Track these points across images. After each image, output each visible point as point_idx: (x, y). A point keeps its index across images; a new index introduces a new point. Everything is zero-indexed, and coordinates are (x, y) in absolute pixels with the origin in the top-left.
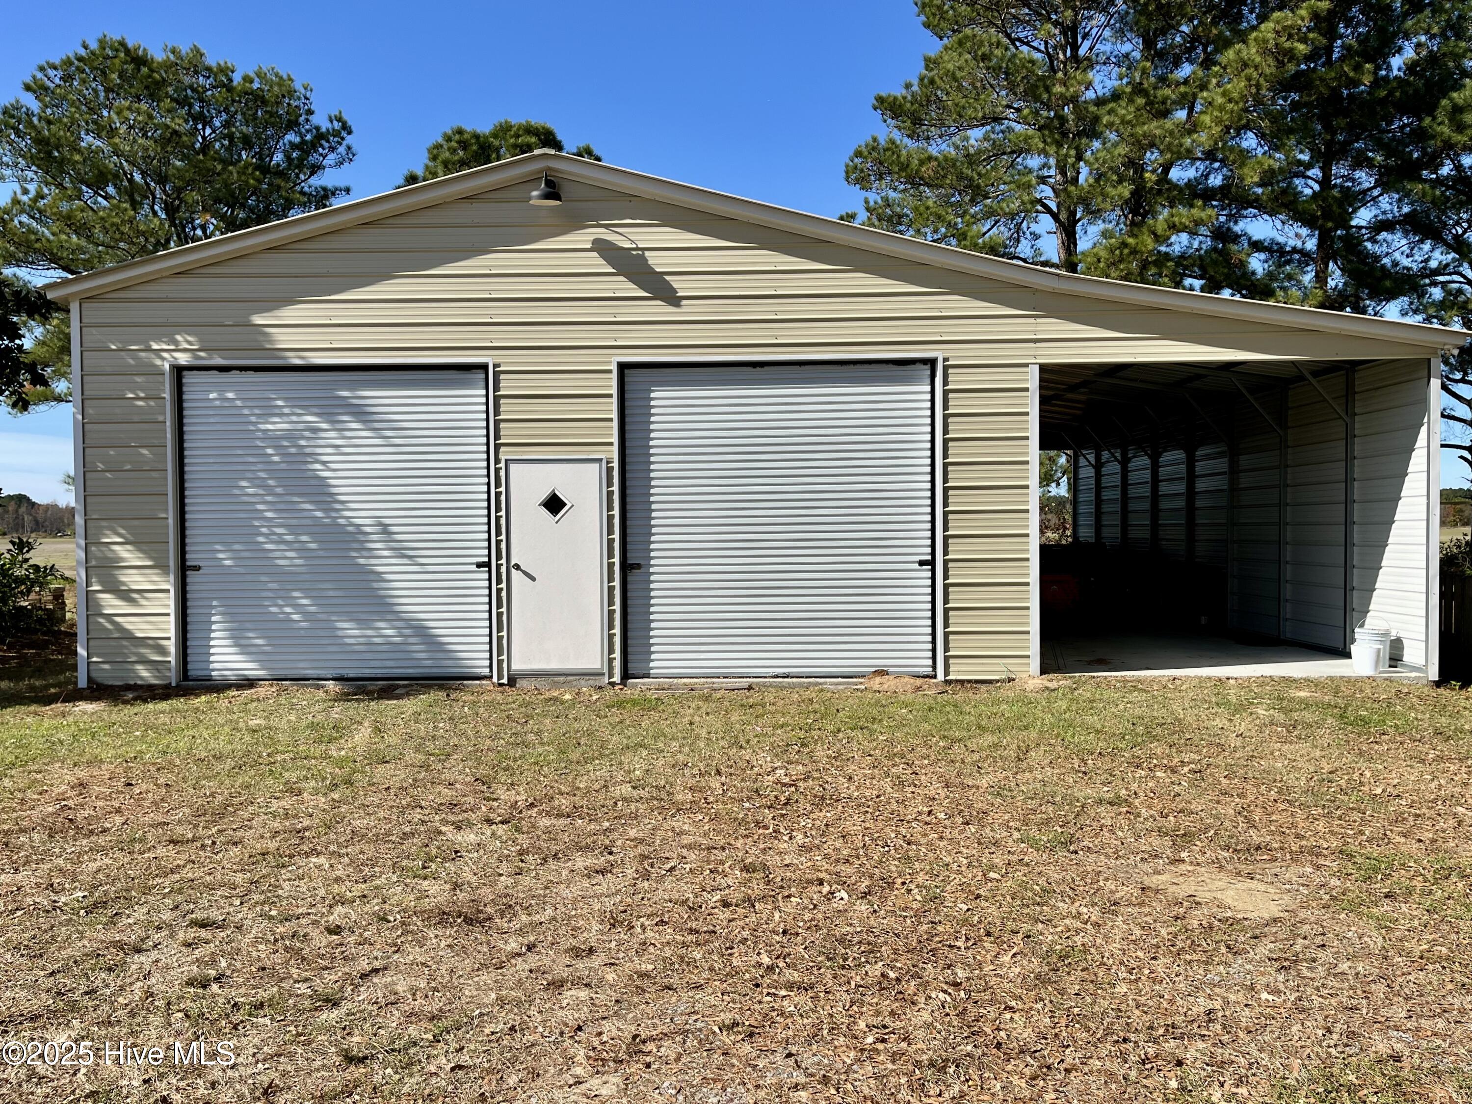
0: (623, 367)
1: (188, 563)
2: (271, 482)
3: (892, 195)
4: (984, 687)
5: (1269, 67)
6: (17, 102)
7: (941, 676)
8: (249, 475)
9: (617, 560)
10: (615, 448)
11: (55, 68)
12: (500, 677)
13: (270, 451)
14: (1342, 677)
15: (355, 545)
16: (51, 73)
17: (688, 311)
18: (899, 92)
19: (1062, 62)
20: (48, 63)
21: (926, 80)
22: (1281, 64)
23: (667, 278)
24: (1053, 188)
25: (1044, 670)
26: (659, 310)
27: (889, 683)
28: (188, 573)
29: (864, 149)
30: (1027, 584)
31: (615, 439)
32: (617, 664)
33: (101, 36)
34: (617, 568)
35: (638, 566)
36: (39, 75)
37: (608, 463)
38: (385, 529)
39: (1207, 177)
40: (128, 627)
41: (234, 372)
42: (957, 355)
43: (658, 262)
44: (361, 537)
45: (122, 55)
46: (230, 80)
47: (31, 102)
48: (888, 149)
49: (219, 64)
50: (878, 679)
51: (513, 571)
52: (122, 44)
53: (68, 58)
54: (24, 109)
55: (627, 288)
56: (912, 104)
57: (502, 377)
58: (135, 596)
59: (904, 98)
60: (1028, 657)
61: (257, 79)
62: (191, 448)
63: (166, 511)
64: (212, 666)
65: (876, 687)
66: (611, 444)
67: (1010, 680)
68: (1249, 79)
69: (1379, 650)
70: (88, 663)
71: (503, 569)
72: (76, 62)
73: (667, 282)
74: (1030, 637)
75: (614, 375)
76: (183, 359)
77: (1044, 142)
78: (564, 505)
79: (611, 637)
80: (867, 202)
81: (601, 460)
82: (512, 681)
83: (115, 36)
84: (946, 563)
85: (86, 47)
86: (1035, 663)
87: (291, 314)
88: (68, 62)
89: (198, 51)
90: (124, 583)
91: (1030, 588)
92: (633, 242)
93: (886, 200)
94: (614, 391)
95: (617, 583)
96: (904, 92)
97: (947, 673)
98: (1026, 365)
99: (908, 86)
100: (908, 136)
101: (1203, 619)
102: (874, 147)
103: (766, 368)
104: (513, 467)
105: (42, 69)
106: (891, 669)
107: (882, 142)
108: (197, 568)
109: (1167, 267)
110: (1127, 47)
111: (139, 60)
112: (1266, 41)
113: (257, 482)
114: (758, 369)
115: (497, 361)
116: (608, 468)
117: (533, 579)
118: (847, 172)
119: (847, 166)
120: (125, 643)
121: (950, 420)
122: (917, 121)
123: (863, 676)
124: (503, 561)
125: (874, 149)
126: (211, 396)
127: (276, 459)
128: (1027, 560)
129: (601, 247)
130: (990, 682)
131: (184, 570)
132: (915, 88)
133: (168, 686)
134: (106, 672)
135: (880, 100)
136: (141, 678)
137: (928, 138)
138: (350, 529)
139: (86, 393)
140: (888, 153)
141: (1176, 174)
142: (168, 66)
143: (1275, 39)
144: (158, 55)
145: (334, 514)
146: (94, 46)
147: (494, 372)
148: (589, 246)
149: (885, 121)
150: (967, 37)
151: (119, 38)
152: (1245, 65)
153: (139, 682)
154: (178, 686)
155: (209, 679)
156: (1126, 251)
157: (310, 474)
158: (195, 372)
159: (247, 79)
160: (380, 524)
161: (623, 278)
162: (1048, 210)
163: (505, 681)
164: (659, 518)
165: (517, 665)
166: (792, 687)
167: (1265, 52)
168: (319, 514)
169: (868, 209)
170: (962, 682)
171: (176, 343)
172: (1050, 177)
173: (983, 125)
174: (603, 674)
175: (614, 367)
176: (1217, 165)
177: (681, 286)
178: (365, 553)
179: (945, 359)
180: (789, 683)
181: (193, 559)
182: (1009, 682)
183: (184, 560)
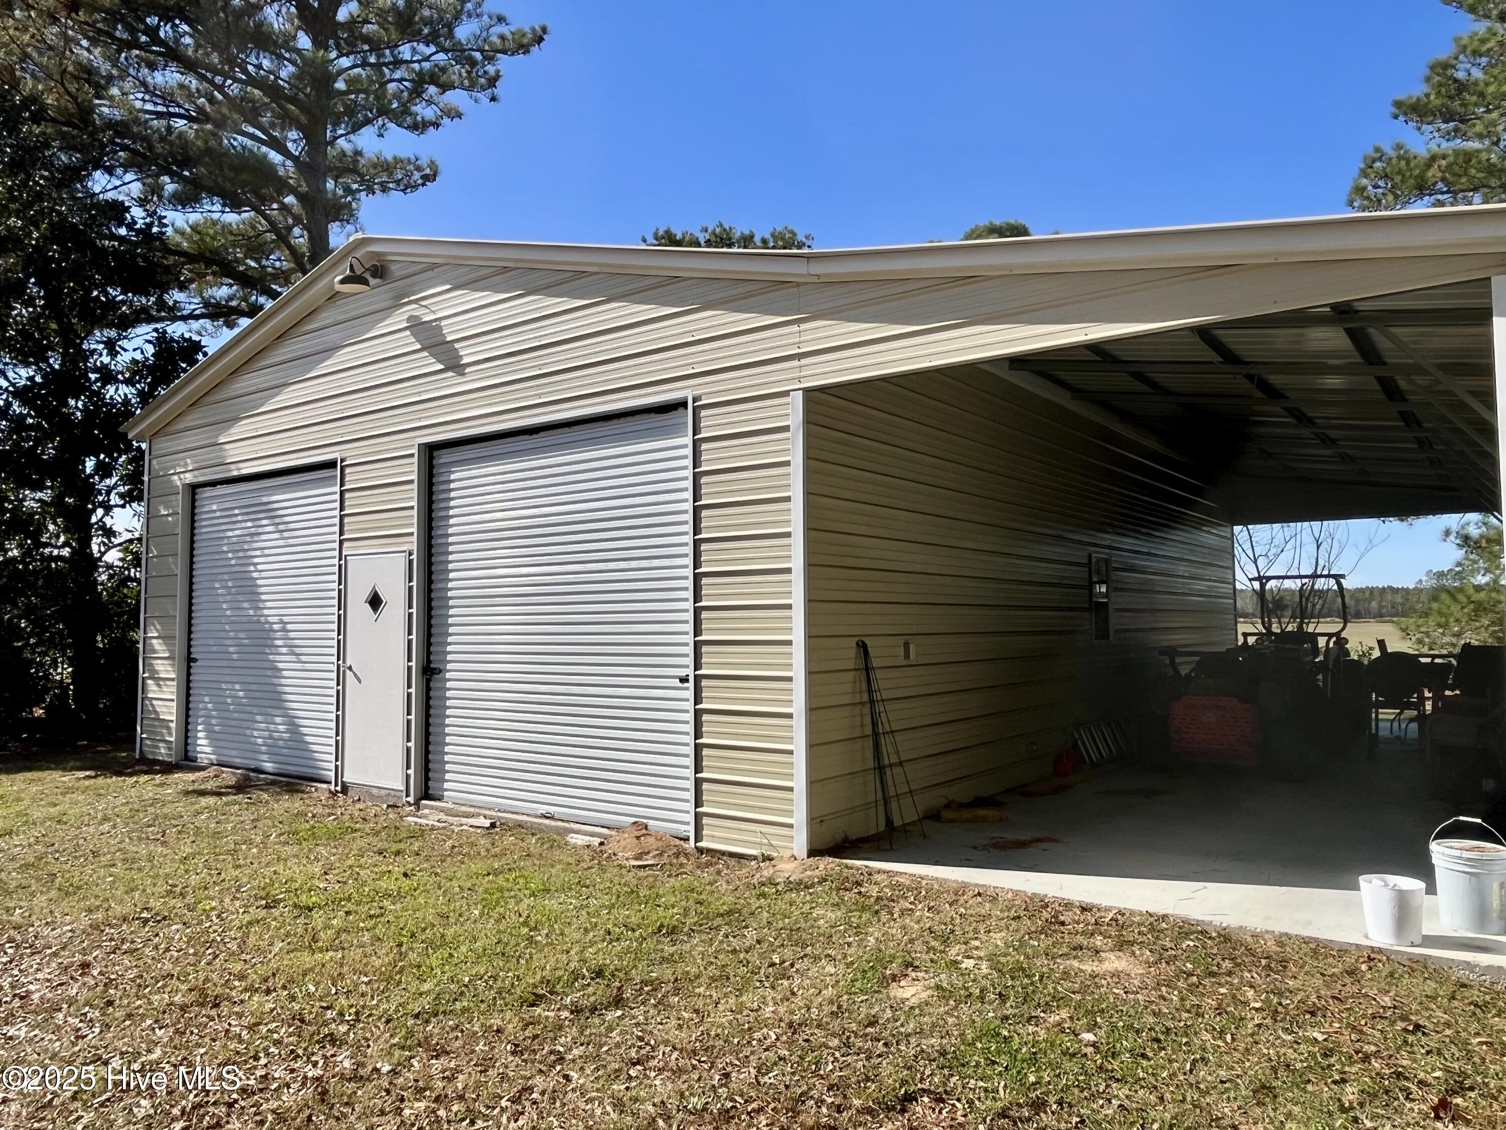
0: (430, 451)
1: (191, 656)
2: (231, 582)
4: (737, 865)
7: (691, 842)
8: (220, 575)
9: (414, 663)
10: (415, 539)
12: (336, 784)
13: (230, 555)
15: (269, 642)
17: (469, 379)
23: (456, 346)
25: (813, 850)
26: (452, 384)
28: (191, 664)
30: (789, 716)
31: (416, 529)
32: (412, 782)
34: (414, 673)
35: (438, 671)
37: (410, 554)
38: (283, 628)
40: (159, 710)
41: (217, 486)
42: (711, 390)
43: (449, 330)
44: (272, 634)
51: (347, 672)
55: (429, 363)
57: (346, 471)
58: (162, 682)
60: (791, 826)
66: (413, 534)
67: (769, 858)
70: (141, 739)
71: (341, 670)
73: (456, 350)
74: (794, 796)
75: (416, 460)
76: (189, 478)
78: (382, 601)
79: (409, 750)
81: (406, 551)
82: (344, 789)
84: (697, 679)
86: (801, 839)
87: (240, 430)
90: (158, 672)
91: (793, 722)
92: (433, 313)
94: (415, 476)
95: (414, 690)
97: (698, 839)
98: (786, 394)
104: (350, 563)
106: (650, 823)
108: (196, 660)
115: (344, 455)
116: (410, 561)
117: (360, 681)
120: (157, 724)
121: (703, 480)
123: (621, 829)
124: (341, 661)
126: (207, 509)
127: (233, 562)
128: (791, 679)
129: (412, 324)
130: (746, 857)
131: (190, 660)
133: (171, 763)
134: (148, 749)
136: (161, 754)
138: (267, 626)
145: (259, 612)
147: (341, 467)
148: (405, 325)
153: (160, 758)
157: (248, 574)
158: (201, 488)
161: (426, 354)
163: (339, 788)
165: (349, 773)
168: (252, 612)
170: (715, 853)
171: (188, 465)
174: (403, 792)
175: (416, 450)
177: (465, 352)
178: (273, 650)
179: (697, 399)
180: (546, 826)
181: (196, 653)
182: (764, 861)
183: (189, 653)
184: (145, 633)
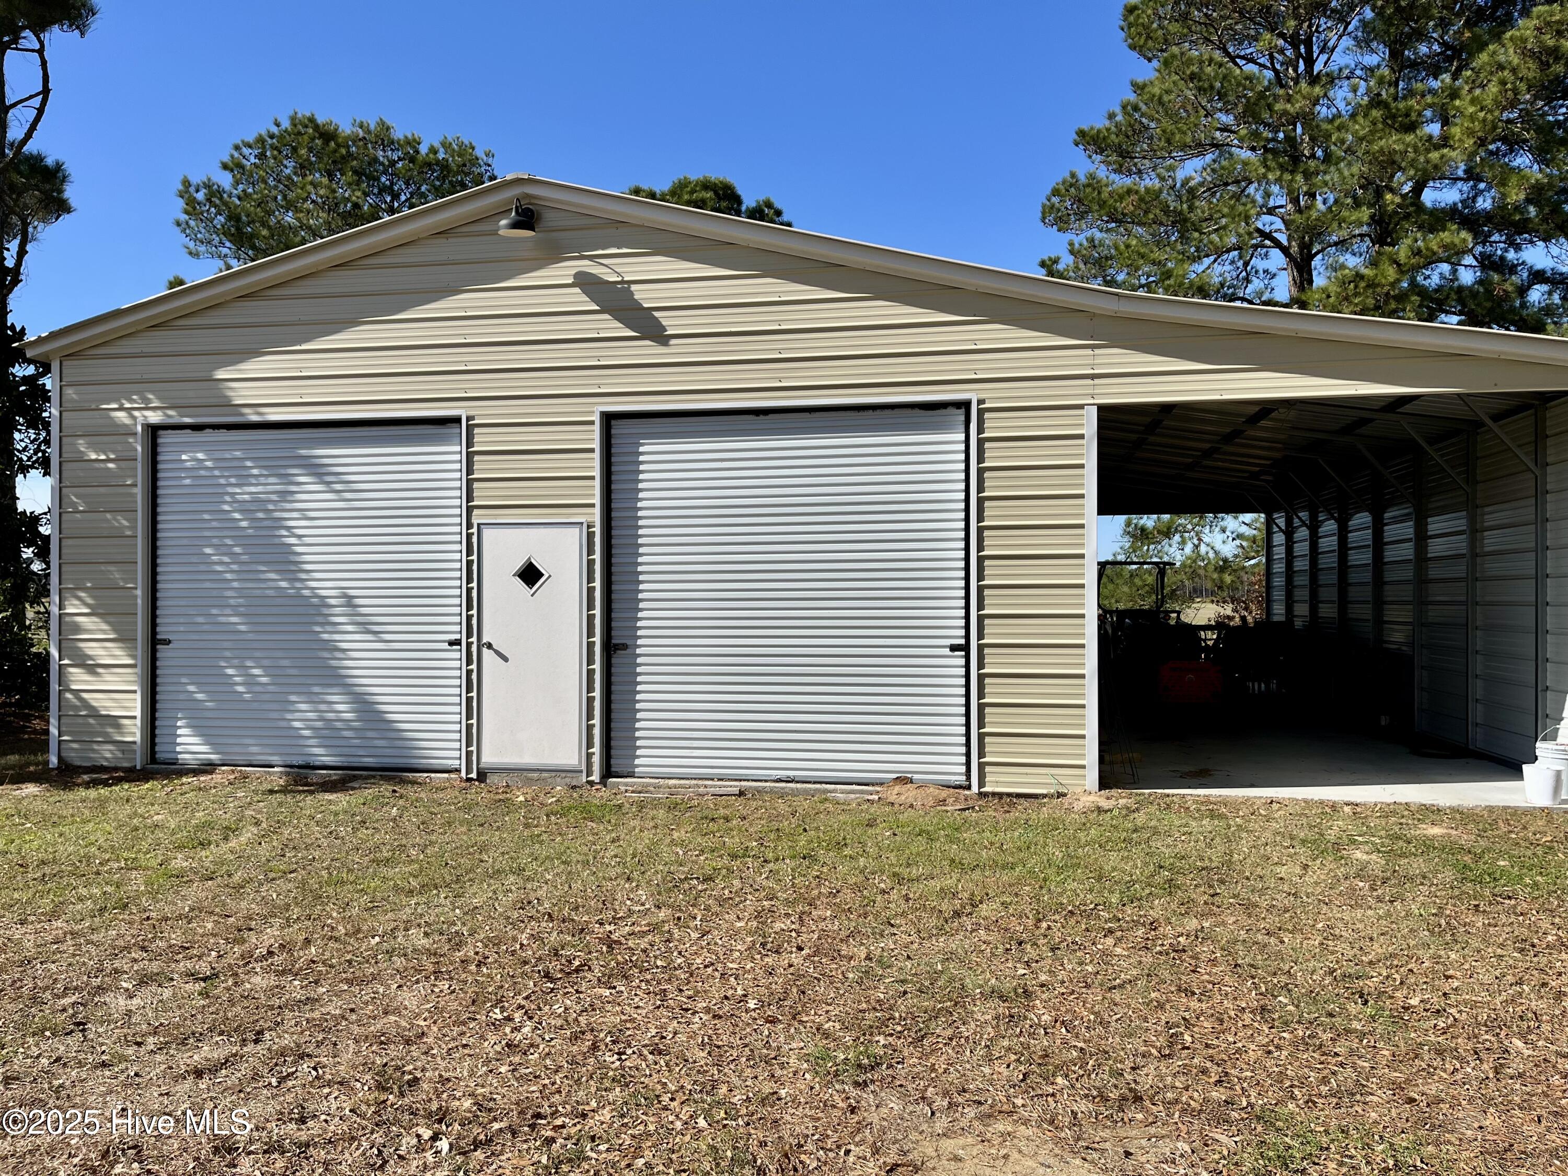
0: (608, 419)
1: (158, 637)
2: (237, 550)
3: (1098, 235)
4: (1025, 803)
5: (1530, 70)
6: (209, 179)
7: (975, 788)
8: (215, 541)
9: (597, 639)
10: (597, 511)
11: (250, 147)
12: (469, 771)
13: (237, 516)
14: (1505, 808)
15: (320, 619)
16: (246, 151)
17: (676, 351)
18: (1100, 123)
19: (1292, 79)
20: (243, 142)
21: (1129, 108)
22: (1545, 66)
23: (657, 314)
24: (1282, 218)
25: (1104, 783)
26: (648, 351)
27: (908, 794)
28: (158, 647)
29: (1061, 187)
30: (1082, 676)
31: (597, 500)
32: (596, 759)
33: (292, 113)
34: (598, 649)
35: (625, 647)
36: (236, 155)
37: (589, 527)
38: (349, 601)
39: (1474, 200)
40: (94, 704)
41: (208, 430)
42: (994, 396)
43: (645, 296)
44: (326, 611)
45: (311, 131)
46: (417, 152)
47: (225, 180)
48: (1089, 185)
49: (406, 137)
50: (897, 789)
51: (485, 650)
52: (312, 120)
53: (260, 136)
54: (216, 187)
55: (612, 327)
56: (1117, 136)
57: (476, 431)
58: (100, 670)
59: (1108, 130)
60: (1083, 767)
61: (442, 150)
62: (166, 513)
63: (134, 580)
64: (178, 749)
65: (892, 798)
66: (593, 505)
67: (1060, 795)
68: (1503, 83)
69: (1558, 773)
70: (60, 742)
71: (474, 648)
72: (268, 139)
73: (656, 319)
74: (1086, 741)
75: (597, 427)
76: (155, 418)
77: (1266, 166)
78: (542, 575)
79: (590, 728)
80: (1071, 244)
81: (582, 523)
82: (482, 776)
83: (304, 112)
84: (981, 648)
85: (278, 125)
86: (1092, 775)
87: (259, 367)
88: (261, 140)
89: (383, 123)
90: (90, 657)
91: (1086, 681)
92: (619, 274)
93: (1091, 240)
94: (596, 445)
95: (597, 666)
96: (1107, 123)
97: (981, 784)
98: (1081, 407)
99: (1111, 116)
100: (1115, 171)
101: (1384, 721)
102: (1072, 182)
103: (771, 416)
104: (487, 533)
105: (237, 148)
106: (916, 776)
107: (1083, 179)
108: (168, 642)
109: (1412, 302)
110: (1371, 60)
111: (327, 135)
112: (1524, 40)
113: (224, 549)
114: (762, 417)
115: (471, 413)
116: (588, 533)
117: (506, 659)
118: (1043, 213)
119: (1044, 206)
120: (91, 721)
121: (986, 475)
122: (1125, 155)
123: (881, 784)
124: (474, 639)
125: (1071, 185)
126: (184, 457)
127: (244, 524)
128: (1082, 646)
129: (584, 282)
130: (1035, 796)
131: (155, 642)
132: (1119, 118)
133: (132, 770)
134: (75, 753)
135: (1082, 133)
136: (106, 759)
137: (1140, 172)
138: (315, 600)
139: (64, 455)
140: (1088, 190)
141: (1429, 197)
142: (356, 139)
143: (1535, 37)
144: (346, 128)
145: (298, 585)
146: (286, 124)
147: (468, 426)
148: (570, 281)
149: (1090, 157)
150: (1174, 56)
151: (308, 114)
152: (1501, 67)
153: (105, 764)
154: (142, 770)
155: (175, 762)
156: (1363, 284)
157: (277, 541)
158: (170, 432)
159: (433, 150)
160: (345, 596)
161: (607, 316)
162: (1277, 244)
163: (474, 775)
164: (647, 590)
165: (489, 757)
166: (796, 793)
167: (1525, 53)
168: (284, 584)
169: (1072, 252)
170: (1000, 795)
171: (148, 401)
172: (1281, 207)
173: (1201, 154)
174: (581, 771)
175: (596, 418)
176: (1482, 186)
177: (671, 323)
178: (329, 628)
179: (980, 402)
180: (792, 789)
181: (163, 632)
182: (1058, 797)
183: (154, 633)
184: (61, 607)
